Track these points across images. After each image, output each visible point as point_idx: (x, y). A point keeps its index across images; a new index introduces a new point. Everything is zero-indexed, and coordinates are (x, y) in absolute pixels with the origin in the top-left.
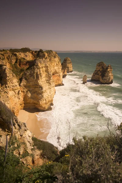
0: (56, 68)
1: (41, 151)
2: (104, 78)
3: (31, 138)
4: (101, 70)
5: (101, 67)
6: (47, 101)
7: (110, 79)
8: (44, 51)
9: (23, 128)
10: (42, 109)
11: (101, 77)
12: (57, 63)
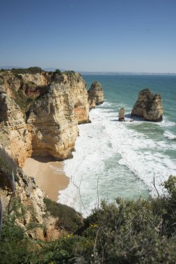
0: (79, 97)
1: (57, 219)
2: (149, 113)
3: (42, 200)
4: (145, 100)
5: (145, 96)
6: (67, 145)
7: (158, 113)
8: (62, 72)
9: (30, 184)
10: (59, 157)
11: (145, 111)
12: (82, 90)
